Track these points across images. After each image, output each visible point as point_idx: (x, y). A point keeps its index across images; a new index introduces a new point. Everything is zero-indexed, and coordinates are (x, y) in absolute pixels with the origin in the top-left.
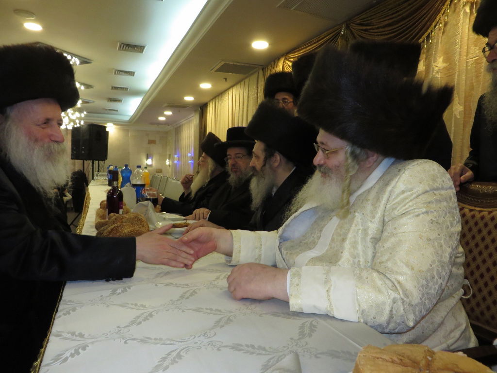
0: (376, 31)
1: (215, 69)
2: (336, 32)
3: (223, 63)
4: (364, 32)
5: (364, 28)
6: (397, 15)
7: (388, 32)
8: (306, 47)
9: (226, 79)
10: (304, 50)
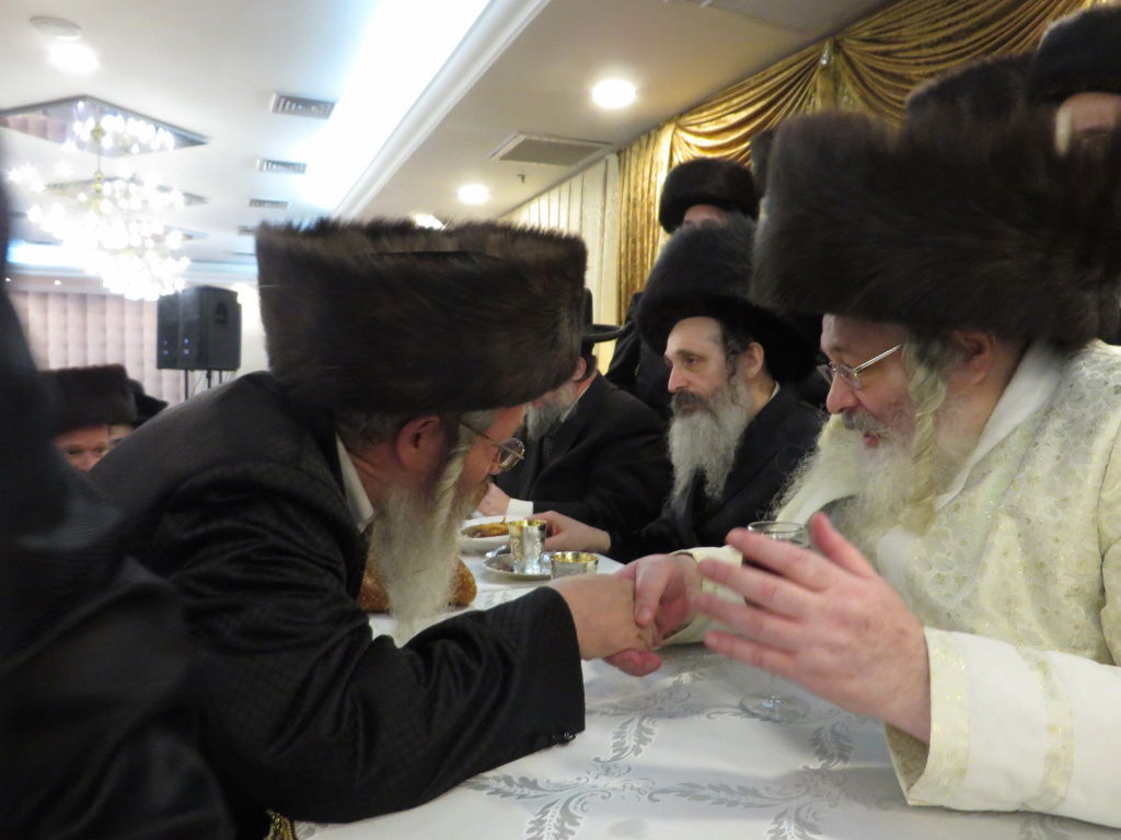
0: (915, 54)
1: (501, 153)
2: (808, 60)
3: (522, 138)
4: (881, 58)
5: (882, 48)
6: (968, 13)
7: (947, 56)
8: (731, 99)
9: (523, 177)
10: (724, 106)
